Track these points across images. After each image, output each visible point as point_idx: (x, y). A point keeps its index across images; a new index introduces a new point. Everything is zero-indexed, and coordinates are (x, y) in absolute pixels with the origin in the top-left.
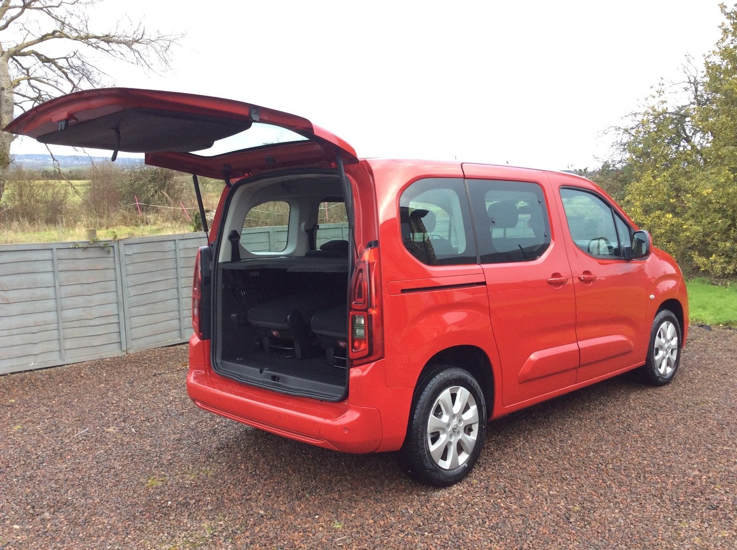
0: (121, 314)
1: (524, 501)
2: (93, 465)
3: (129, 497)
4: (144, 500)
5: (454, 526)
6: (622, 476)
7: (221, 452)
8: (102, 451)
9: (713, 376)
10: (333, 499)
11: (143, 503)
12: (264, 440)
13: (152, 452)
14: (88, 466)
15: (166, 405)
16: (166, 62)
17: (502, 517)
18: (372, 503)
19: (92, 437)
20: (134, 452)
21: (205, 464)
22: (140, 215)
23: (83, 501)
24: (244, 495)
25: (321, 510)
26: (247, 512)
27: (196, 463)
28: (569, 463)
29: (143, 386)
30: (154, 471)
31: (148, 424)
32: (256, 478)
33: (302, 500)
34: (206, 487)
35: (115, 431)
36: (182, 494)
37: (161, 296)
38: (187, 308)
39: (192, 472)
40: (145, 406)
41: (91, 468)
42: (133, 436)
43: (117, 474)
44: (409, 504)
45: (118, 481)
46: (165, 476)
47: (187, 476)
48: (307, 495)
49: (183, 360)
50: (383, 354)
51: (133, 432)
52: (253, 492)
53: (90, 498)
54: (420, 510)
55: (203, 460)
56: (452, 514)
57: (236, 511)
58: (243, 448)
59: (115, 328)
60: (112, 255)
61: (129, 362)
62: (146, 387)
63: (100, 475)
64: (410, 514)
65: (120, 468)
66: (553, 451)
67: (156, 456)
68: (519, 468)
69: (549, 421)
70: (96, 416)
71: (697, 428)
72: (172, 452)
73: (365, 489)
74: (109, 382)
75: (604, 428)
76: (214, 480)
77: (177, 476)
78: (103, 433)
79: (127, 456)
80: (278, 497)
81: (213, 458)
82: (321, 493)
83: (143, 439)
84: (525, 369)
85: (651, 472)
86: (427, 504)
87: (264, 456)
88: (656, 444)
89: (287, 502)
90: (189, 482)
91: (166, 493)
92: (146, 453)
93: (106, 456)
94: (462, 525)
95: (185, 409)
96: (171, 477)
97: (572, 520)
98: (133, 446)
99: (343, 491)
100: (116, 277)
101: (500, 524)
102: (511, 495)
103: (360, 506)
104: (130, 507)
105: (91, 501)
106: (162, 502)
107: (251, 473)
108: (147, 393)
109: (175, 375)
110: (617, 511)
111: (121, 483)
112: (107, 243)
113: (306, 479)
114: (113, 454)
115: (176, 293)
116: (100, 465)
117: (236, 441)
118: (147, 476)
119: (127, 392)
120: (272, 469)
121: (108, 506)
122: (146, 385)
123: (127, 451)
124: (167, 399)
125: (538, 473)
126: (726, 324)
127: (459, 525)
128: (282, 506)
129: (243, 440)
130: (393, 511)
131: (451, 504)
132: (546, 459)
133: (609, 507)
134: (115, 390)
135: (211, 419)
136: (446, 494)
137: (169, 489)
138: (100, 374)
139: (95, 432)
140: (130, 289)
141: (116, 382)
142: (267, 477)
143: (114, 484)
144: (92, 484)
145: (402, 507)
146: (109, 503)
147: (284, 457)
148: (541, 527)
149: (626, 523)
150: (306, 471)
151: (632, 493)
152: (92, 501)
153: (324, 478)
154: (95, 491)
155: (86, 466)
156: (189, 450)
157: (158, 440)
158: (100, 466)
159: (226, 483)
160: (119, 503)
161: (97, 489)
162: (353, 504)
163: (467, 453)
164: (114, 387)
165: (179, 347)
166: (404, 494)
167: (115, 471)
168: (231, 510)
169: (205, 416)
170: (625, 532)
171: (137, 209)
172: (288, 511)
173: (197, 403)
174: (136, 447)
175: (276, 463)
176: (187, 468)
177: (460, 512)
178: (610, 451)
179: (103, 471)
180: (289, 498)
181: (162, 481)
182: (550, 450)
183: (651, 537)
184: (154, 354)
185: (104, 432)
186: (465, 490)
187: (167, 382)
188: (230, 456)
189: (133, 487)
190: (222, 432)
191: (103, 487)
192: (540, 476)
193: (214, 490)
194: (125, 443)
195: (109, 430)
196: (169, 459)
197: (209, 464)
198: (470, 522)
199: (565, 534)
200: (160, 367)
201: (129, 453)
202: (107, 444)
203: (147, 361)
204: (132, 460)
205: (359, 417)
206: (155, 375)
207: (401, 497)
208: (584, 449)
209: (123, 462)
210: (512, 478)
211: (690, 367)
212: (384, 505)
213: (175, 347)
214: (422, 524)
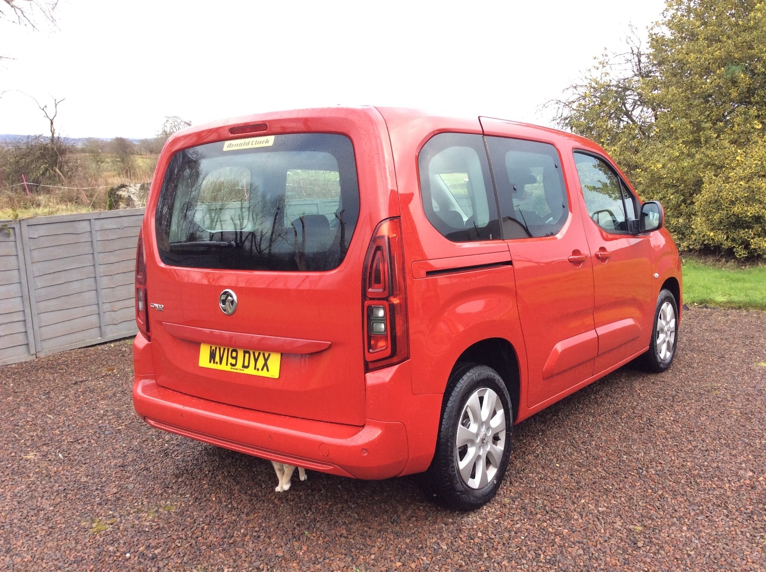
0: (28, 310)
1: (572, 522)
2: (14, 507)
3: (71, 550)
4: (92, 553)
5: (503, 563)
6: (671, 483)
7: (180, 480)
8: (23, 487)
9: (711, 360)
10: (341, 536)
11: (92, 557)
12: (232, 462)
13: (90, 484)
14: (7, 508)
15: (96, 421)
16: (53, 20)
17: (556, 546)
18: (392, 538)
19: (7, 467)
20: (66, 485)
21: (163, 497)
22: (29, 197)
23: (8, 559)
24: (225, 538)
25: (329, 552)
26: (234, 562)
27: (152, 496)
28: (605, 471)
29: (63, 397)
30: (97, 511)
31: (79, 447)
32: (235, 513)
33: (301, 540)
34: (172, 529)
35: (36, 458)
36: (143, 541)
37: (75, 286)
38: (108, 301)
39: (149, 509)
40: (70, 423)
41: (12, 510)
42: (61, 463)
43: (48, 517)
44: (438, 536)
45: (52, 528)
46: (114, 517)
47: (143, 515)
48: (306, 533)
49: (107, 363)
50: (408, 353)
51: (60, 459)
52: (236, 532)
53: (17, 555)
54: (454, 543)
55: (160, 491)
56: (496, 547)
57: (219, 561)
58: (207, 472)
59: (20, 327)
60: (12, 238)
61: (41, 367)
62: (67, 399)
63: (25, 521)
64: (444, 550)
65: (51, 508)
66: (579, 455)
67: (97, 489)
68: (550, 479)
69: (560, 419)
70: (7, 439)
71: (723, 419)
72: (117, 483)
73: (376, 519)
74: (18, 394)
75: (623, 424)
76: (180, 518)
77: (131, 516)
78: (21, 462)
79: (57, 491)
80: (269, 538)
81: (172, 488)
82: (322, 528)
83: (76, 467)
84: (549, 363)
85: (700, 476)
86: (461, 536)
87: (238, 483)
88: (690, 442)
89: (283, 544)
90: (148, 524)
91: (121, 541)
92: (82, 486)
93: (30, 493)
94: (513, 561)
95: (122, 426)
96: (123, 518)
97: (640, 544)
98: (64, 477)
99: (351, 523)
100: (19, 266)
101: (558, 556)
102: (555, 515)
103: (378, 544)
104: (75, 565)
105: (19, 560)
106: (118, 554)
107: (226, 506)
108: (69, 406)
109: (101, 382)
110: (685, 528)
111: (57, 530)
112: (6, 223)
113: (299, 510)
114: (39, 489)
115: (93, 284)
116: (23, 505)
117: (196, 464)
118: (88, 518)
119: (44, 405)
120: (252, 500)
121: (44, 566)
122: (66, 396)
123: (57, 485)
124: (97, 412)
125: (574, 484)
126: (701, 303)
127: (510, 561)
128: (278, 549)
129: (205, 462)
130: (422, 548)
131: (490, 532)
132: (576, 467)
133: (674, 524)
134: (28, 404)
135: (158, 437)
136: (478, 519)
137: (123, 536)
138: (5, 384)
139: (10, 461)
140: (36, 279)
141: (27, 393)
142: (248, 511)
143: (47, 532)
144: (17, 534)
145: (432, 541)
146: (44, 561)
147: (263, 481)
148: (607, 556)
149: (703, 544)
150: (297, 500)
151: (691, 504)
152: (20, 558)
153: (321, 507)
154: (23, 543)
155: (4, 509)
156: (139, 478)
157: (95, 467)
158: (23, 508)
159: (197, 523)
160: (58, 559)
161: (24, 541)
162: (369, 542)
163: (495, 466)
164: (26, 400)
165: (100, 347)
166: (428, 523)
167: (45, 514)
168: (213, 559)
169: (150, 433)
170: (707, 556)
171: (24, 190)
172: (288, 556)
173: (149, 421)
174: (67, 478)
175: (255, 491)
176: (140, 503)
177: (504, 544)
178: (643, 453)
179: (29, 514)
180: (284, 538)
181: (112, 524)
182: (576, 454)
183: (738, 560)
184: (71, 357)
185: (21, 459)
186: (499, 512)
187: (92, 391)
188: (193, 484)
189: (74, 534)
190: (176, 453)
191: (32, 537)
192: (578, 489)
193: (183, 532)
194: (52, 474)
195: (29, 457)
196: (115, 492)
197: (168, 497)
198: (520, 556)
199: (639, 563)
200: (81, 372)
201: (61, 488)
202: (29, 477)
203: (62, 366)
204: (65, 497)
205: (381, 435)
206: (76, 383)
207: (425, 528)
208: (612, 451)
209: (54, 500)
210: (547, 493)
211: (682, 350)
212: (408, 541)
213: (95, 347)
214: (464, 564)
